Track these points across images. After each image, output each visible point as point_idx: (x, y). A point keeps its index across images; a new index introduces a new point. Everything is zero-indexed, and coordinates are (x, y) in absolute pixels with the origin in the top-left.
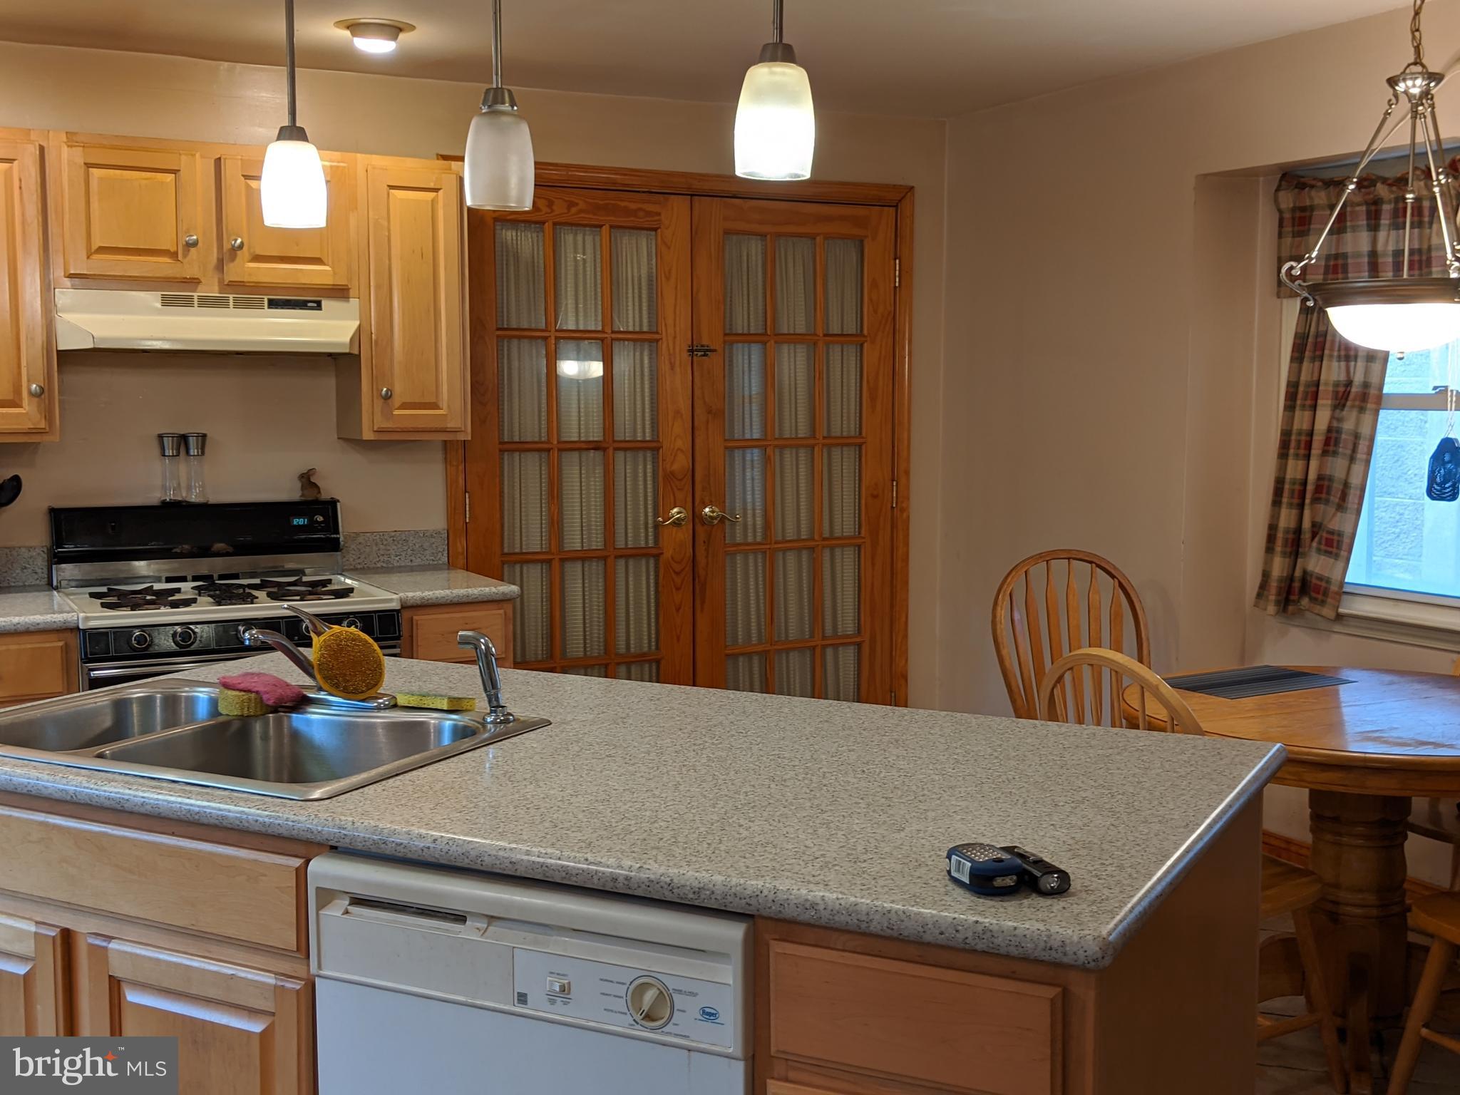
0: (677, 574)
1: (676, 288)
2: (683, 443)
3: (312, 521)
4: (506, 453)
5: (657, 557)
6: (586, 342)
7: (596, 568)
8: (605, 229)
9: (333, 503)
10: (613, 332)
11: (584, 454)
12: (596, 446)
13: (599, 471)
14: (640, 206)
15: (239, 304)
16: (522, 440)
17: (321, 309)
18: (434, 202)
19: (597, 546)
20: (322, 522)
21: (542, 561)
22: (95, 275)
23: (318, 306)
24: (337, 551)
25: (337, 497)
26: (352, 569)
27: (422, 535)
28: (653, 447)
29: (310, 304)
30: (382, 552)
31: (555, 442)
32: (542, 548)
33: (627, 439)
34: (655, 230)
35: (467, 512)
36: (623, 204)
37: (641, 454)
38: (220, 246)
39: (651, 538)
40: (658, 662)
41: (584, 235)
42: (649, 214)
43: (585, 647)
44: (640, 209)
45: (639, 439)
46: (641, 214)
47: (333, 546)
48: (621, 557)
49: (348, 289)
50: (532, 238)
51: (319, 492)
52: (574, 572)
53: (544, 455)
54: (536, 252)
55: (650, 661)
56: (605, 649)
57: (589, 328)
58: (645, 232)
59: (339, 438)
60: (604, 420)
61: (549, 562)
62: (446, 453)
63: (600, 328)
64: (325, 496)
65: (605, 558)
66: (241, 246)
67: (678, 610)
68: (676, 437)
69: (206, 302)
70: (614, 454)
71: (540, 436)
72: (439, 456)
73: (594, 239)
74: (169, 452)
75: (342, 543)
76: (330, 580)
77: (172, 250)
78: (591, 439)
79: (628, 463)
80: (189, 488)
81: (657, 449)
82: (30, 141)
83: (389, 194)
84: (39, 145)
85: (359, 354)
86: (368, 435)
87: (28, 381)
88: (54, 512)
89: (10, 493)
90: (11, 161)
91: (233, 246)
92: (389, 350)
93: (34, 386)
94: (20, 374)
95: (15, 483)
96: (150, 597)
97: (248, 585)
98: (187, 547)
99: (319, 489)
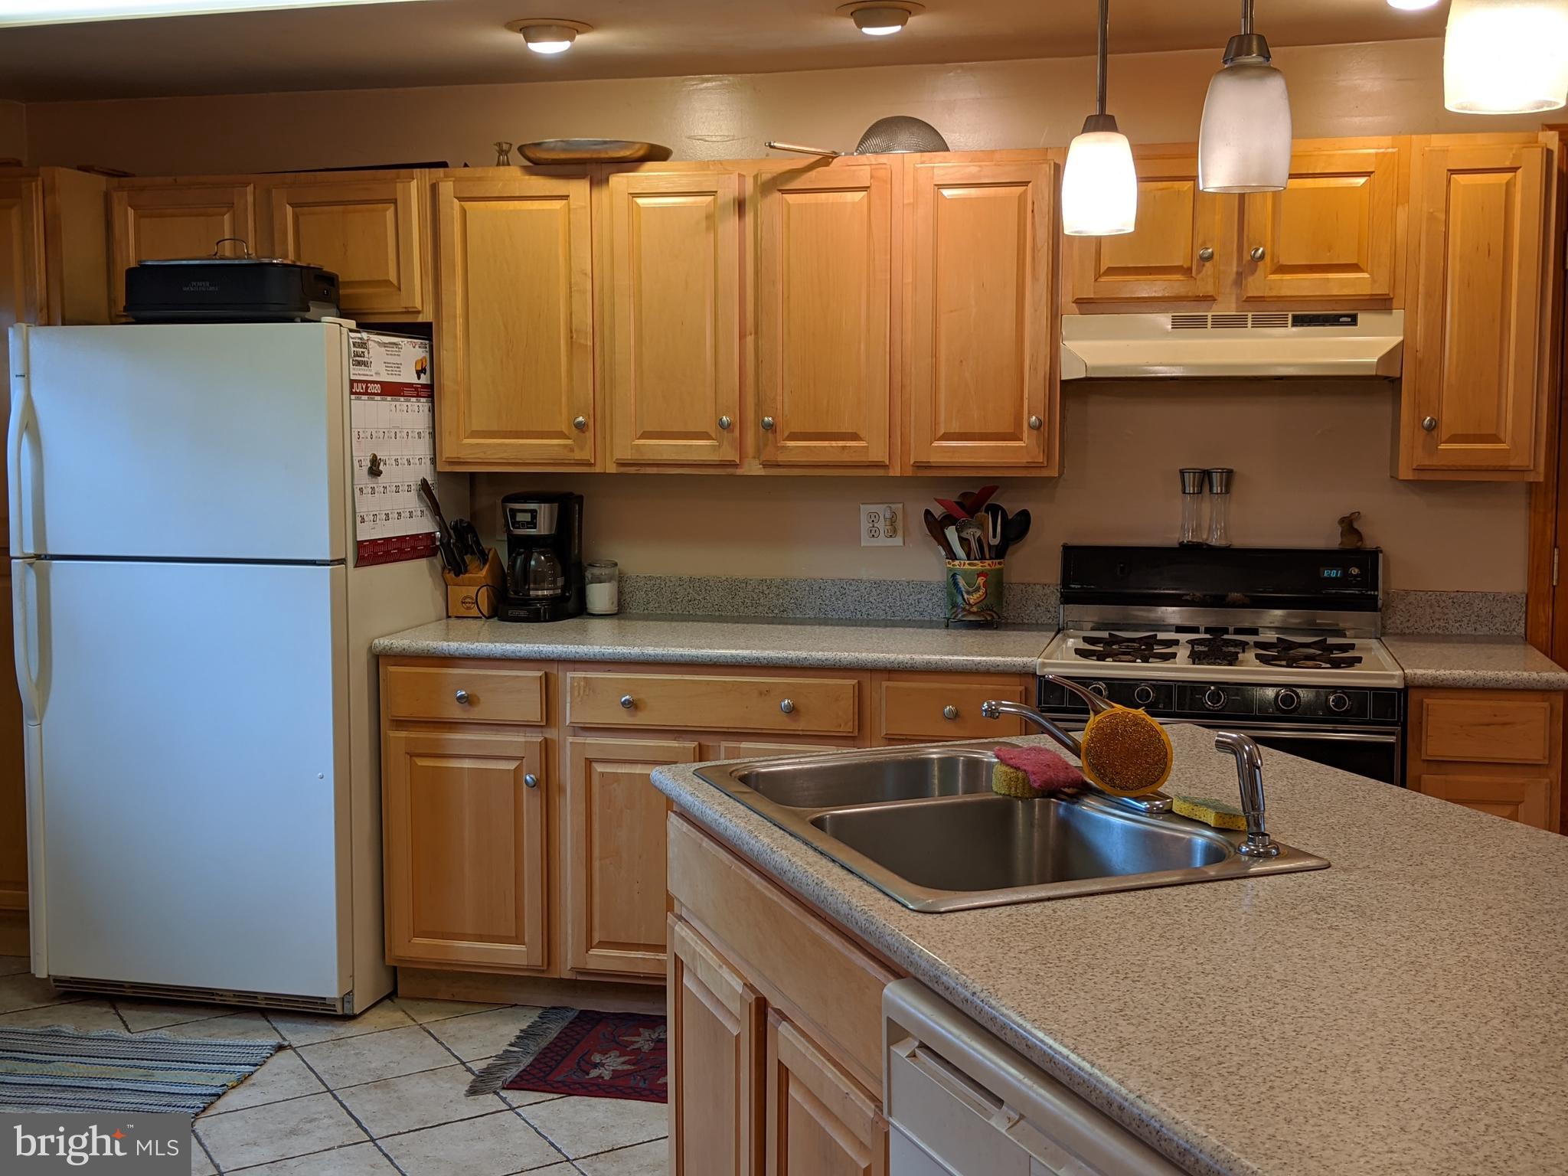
3: (1346, 574)
9: (1375, 553)
15: (1259, 322)
17: (1356, 325)
18: (1509, 185)
20: (1356, 576)
22: (1100, 299)
23: (1354, 320)
24: (1376, 611)
25: (1383, 548)
26: (1396, 634)
27: (1492, 598)
29: (1342, 320)
30: (1437, 616)
35: (1555, 573)
38: (1240, 258)
47: (1368, 603)
49: (1392, 299)
59: (1392, 477)
62: (1530, 500)
64: (1369, 544)
66: (1262, 257)
69: (1221, 322)
72: (1521, 502)
74: (1190, 490)
75: (1380, 602)
76: (1354, 645)
77: (1185, 266)
80: (1210, 530)
82: (1046, 161)
83: (1449, 181)
84: (1055, 163)
85: (1398, 376)
86: (1405, 473)
87: (1029, 413)
88: (1067, 549)
89: (1017, 528)
90: (1026, 183)
91: (1253, 257)
92: (1437, 371)
93: (1034, 418)
94: (1022, 406)
95: (1024, 517)
96: (1143, 647)
97: (1247, 643)
98: (1198, 594)
99: (1361, 536)
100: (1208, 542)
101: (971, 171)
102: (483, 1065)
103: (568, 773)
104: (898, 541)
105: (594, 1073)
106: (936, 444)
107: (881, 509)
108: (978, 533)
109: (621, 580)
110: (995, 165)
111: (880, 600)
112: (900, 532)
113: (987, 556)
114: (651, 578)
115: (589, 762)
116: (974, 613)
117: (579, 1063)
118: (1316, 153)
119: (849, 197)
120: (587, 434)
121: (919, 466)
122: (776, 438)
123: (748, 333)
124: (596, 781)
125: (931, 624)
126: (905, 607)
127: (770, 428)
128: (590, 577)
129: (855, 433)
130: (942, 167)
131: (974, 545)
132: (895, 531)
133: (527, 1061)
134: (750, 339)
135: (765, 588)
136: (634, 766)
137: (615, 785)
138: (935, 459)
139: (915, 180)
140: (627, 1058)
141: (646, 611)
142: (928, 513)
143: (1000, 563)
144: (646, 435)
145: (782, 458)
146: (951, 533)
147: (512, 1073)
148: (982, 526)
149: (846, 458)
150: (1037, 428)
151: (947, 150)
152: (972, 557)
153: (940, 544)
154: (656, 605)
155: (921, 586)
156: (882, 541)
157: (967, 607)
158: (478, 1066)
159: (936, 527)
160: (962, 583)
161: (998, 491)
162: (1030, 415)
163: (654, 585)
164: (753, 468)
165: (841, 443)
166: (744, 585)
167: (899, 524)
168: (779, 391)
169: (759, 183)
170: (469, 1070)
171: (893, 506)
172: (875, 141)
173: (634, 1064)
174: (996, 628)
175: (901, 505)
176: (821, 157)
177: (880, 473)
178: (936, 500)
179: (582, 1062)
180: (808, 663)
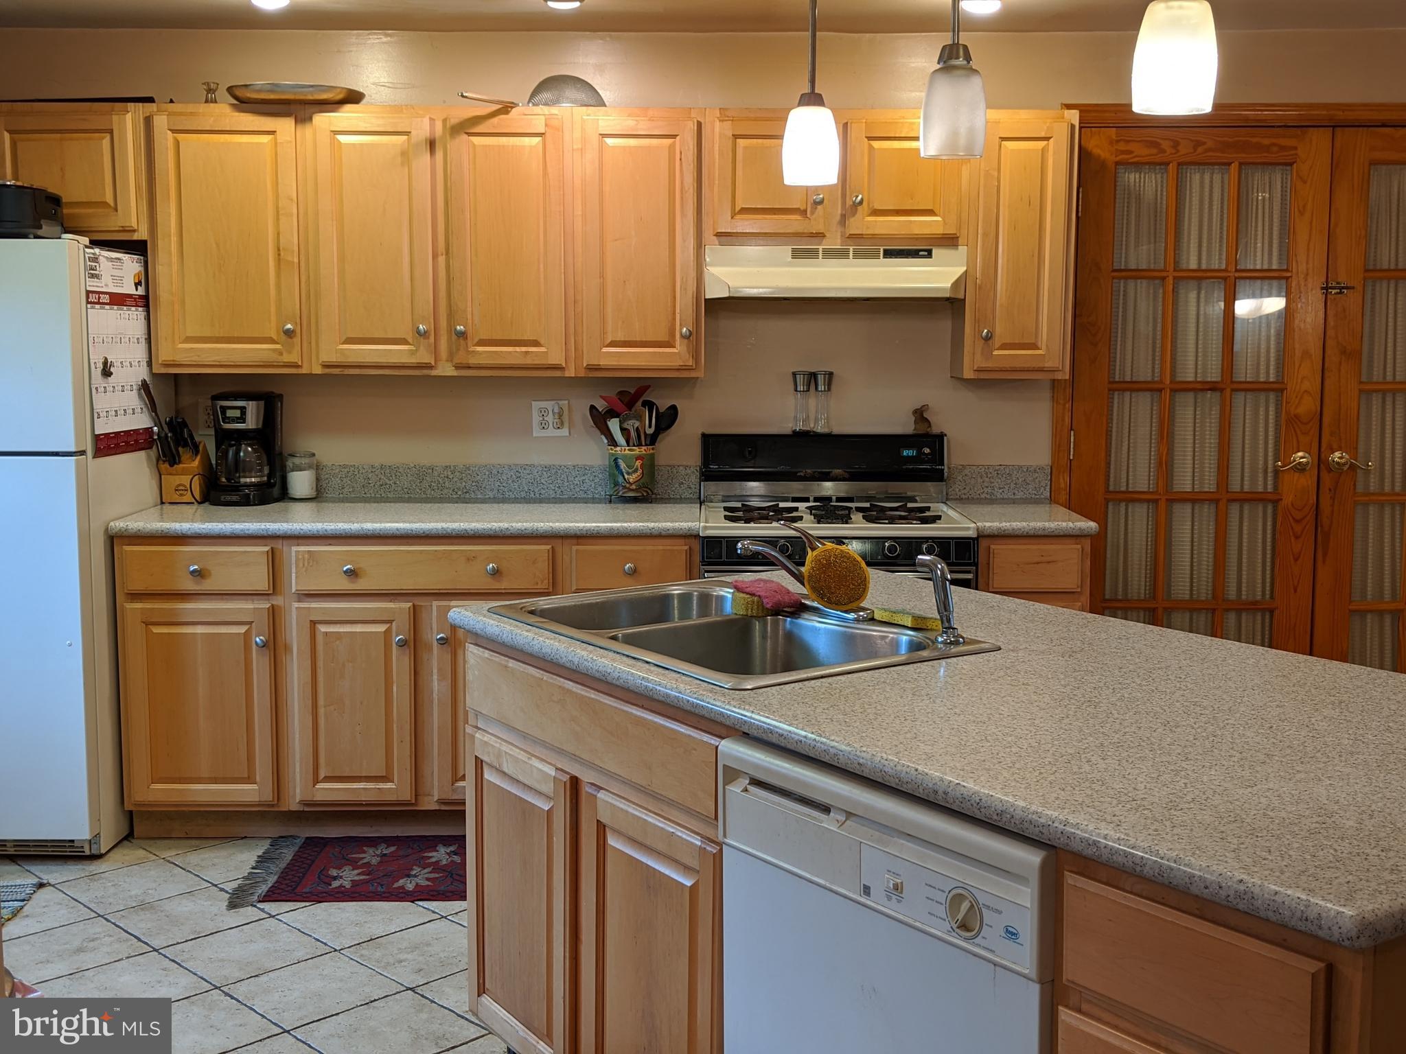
0: (1297, 521)
1: (1311, 223)
2: (1312, 385)
3: (920, 453)
4: (1116, 393)
5: (1276, 502)
6: (1208, 281)
7: (1207, 511)
8: (1235, 167)
9: (941, 437)
10: (1237, 271)
11: (1200, 395)
12: (1213, 387)
13: (1215, 412)
14: (1274, 141)
15: (858, 255)
16: (1134, 379)
17: (931, 257)
18: (1044, 151)
19: (1210, 488)
20: (927, 454)
21: (1148, 501)
22: (737, 233)
23: (929, 254)
24: (941, 481)
25: (945, 432)
26: (956, 499)
27: (1025, 470)
28: (1277, 388)
29: (921, 253)
30: (986, 484)
31: (1168, 382)
32: (1149, 487)
33: (1248, 380)
34: (1291, 164)
35: (1072, 450)
36: (1255, 140)
37: (1262, 396)
38: (844, 203)
39: (1270, 483)
40: (1272, 611)
41: (1212, 174)
42: (1282, 148)
43: (1191, 590)
44: (1274, 144)
45: (1262, 380)
46: (1275, 149)
47: (937, 476)
48: (1234, 500)
49: (958, 237)
50: (1156, 177)
51: (930, 426)
52: (1183, 513)
53: (1156, 395)
54: (1159, 193)
55: (1263, 610)
56: (1213, 594)
57: (1213, 267)
58: (1281, 167)
59: (952, 377)
60: (1223, 360)
61: (1156, 501)
62: (1053, 393)
63: (1223, 267)
64: (935, 430)
65: (1217, 501)
66: (861, 202)
67: (1296, 560)
68: (1305, 379)
69: (830, 254)
70: (1231, 395)
71: (1153, 375)
72: (1047, 394)
73: (1222, 178)
74: (800, 388)
75: (946, 474)
76: (930, 507)
77: (802, 209)
78: (1209, 379)
79: (1248, 405)
80: (816, 420)
81: (1282, 390)
82: (690, 118)
83: (1000, 146)
84: (698, 121)
85: (963, 297)
86: (968, 374)
87: (681, 325)
88: (705, 437)
89: (668, 419)
90: (674, 136)
91: (854, 202)
92: (992, 294)
93: (685, 329)
94: (674, 319)
95: (673, 412)
96: (771, 514)
97: (852, 508)
98: (809, 471)
99: (929, 422)
100: (815, 430)
101: (629, 124)
102: (235, 885)
103: (295, 635)
104: (565, 432)
105: (335, 884)
106: (605, 350)
107: (548, 405)
108: (637, 424)
109: (318, 468)
110: (649, 120)
111: (550, 482)
112: (566, 424)
113: (643, 443)
114: (345, 466)
115: (314, 623)
116: (633, 490)
117: (319, 877)
118: (901, 121)
119: (527, 141)
120: (295, 340)
121: (590, 368)
122: (467, 344)
123: (440, 253)
124: (320, 639)
125: (594, 500)
126: (572, 487)
127: (462, 335)
128: (291, 465)
129: (535, 340)
130: (605, 120)
131: (633, 434)
132: (562, 423)
133: (272, 880)
134: (442, 260)
135: (449, 473)
136: (354, 625)
137: (338, 642)
138: (604, 362)
139: (583, 129)
140: (360, 870)
141: (341, 496)
142: (592, 408)
143: (653, 449)
144: (350, 341)
145: (473, 361)
146: (614, 425)
147: (263, 889)
148: (640, 418)
149: (529, 361)
150: (686, 337)
151: (605, 105)
152: (631, 444)
153: (602, 433)
154: (351, 490)
155: (585, 468)
156: (551, 432)
157: (628, 485)
158: (230, 887)
159: (599, 420)
160: (622, 465)
161: (650, 389)
162: (681, 326)
163: (348, 472)
164: (446, 370)
165: (524, 349)
166: (431, 471)
167: (566, 418)
168: (469, 304)
169: (448, 126)
170: (222, 890)
171: (561, 402)
172: (546, 95)
173: (368, 875)
174: (651, 503)
175: (566, 402)
176: (501, 106)
177: (558, 374)
178: (601, 397)
179: (322, 877)
180: (509, 532)
